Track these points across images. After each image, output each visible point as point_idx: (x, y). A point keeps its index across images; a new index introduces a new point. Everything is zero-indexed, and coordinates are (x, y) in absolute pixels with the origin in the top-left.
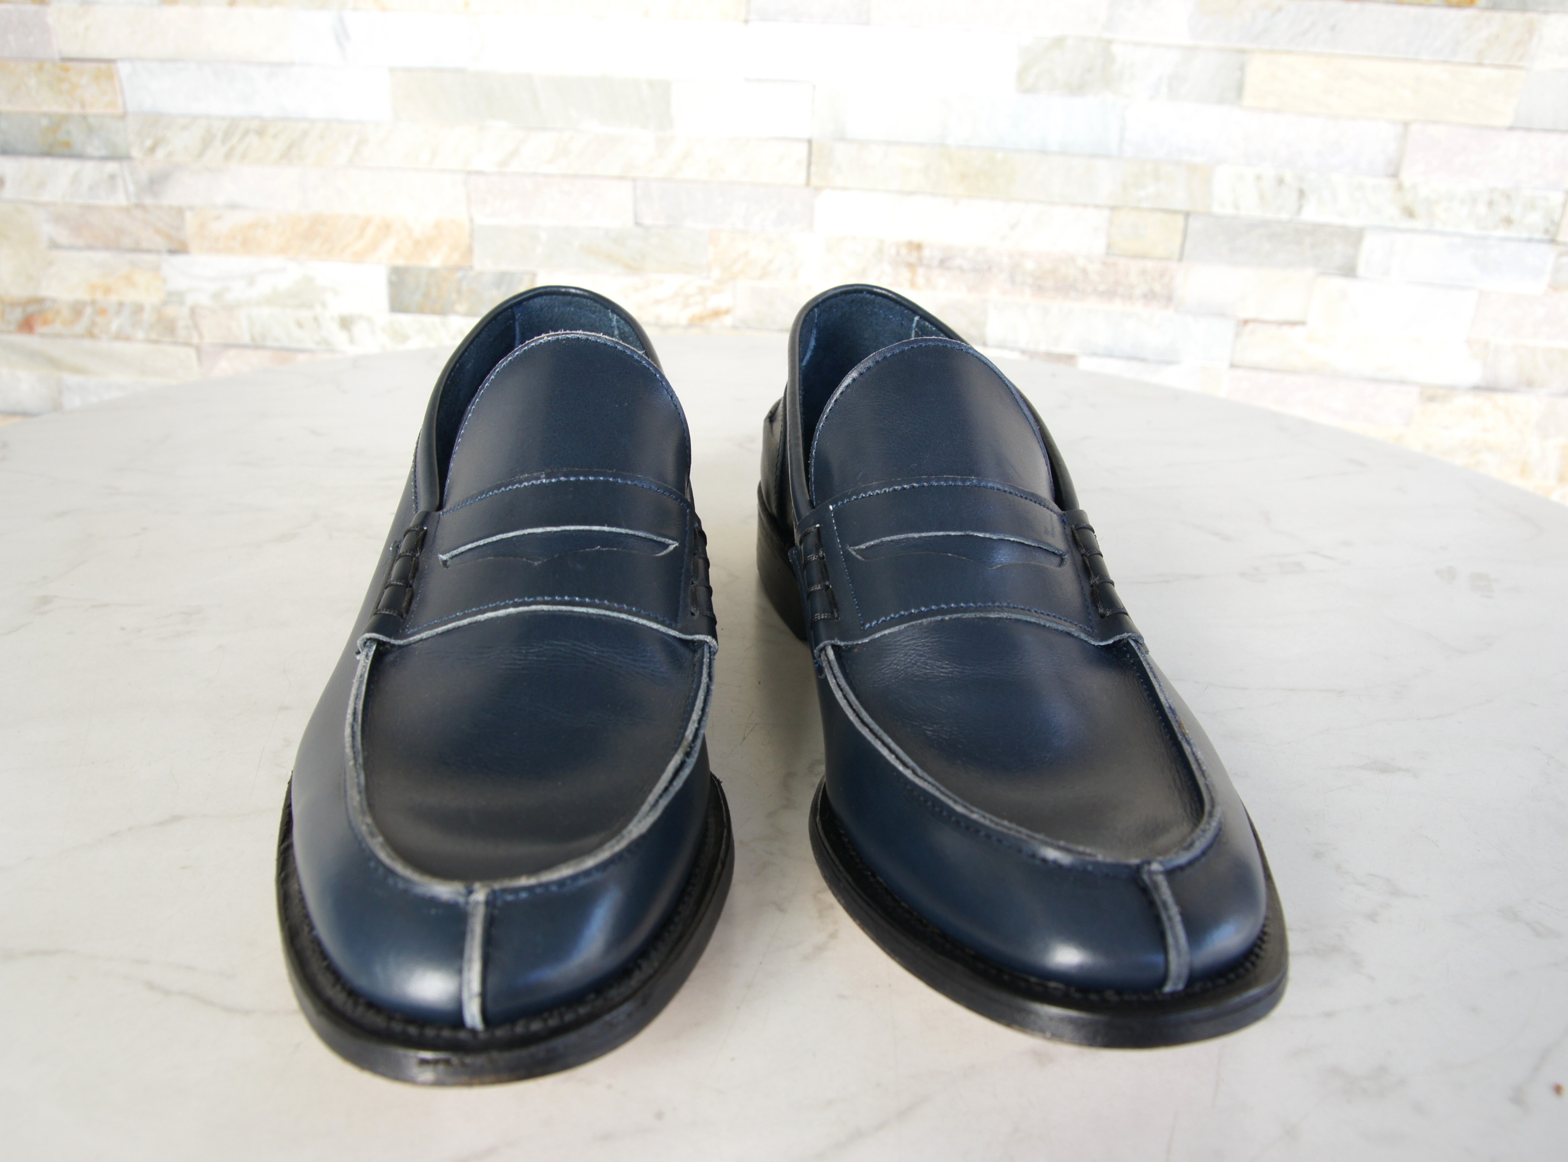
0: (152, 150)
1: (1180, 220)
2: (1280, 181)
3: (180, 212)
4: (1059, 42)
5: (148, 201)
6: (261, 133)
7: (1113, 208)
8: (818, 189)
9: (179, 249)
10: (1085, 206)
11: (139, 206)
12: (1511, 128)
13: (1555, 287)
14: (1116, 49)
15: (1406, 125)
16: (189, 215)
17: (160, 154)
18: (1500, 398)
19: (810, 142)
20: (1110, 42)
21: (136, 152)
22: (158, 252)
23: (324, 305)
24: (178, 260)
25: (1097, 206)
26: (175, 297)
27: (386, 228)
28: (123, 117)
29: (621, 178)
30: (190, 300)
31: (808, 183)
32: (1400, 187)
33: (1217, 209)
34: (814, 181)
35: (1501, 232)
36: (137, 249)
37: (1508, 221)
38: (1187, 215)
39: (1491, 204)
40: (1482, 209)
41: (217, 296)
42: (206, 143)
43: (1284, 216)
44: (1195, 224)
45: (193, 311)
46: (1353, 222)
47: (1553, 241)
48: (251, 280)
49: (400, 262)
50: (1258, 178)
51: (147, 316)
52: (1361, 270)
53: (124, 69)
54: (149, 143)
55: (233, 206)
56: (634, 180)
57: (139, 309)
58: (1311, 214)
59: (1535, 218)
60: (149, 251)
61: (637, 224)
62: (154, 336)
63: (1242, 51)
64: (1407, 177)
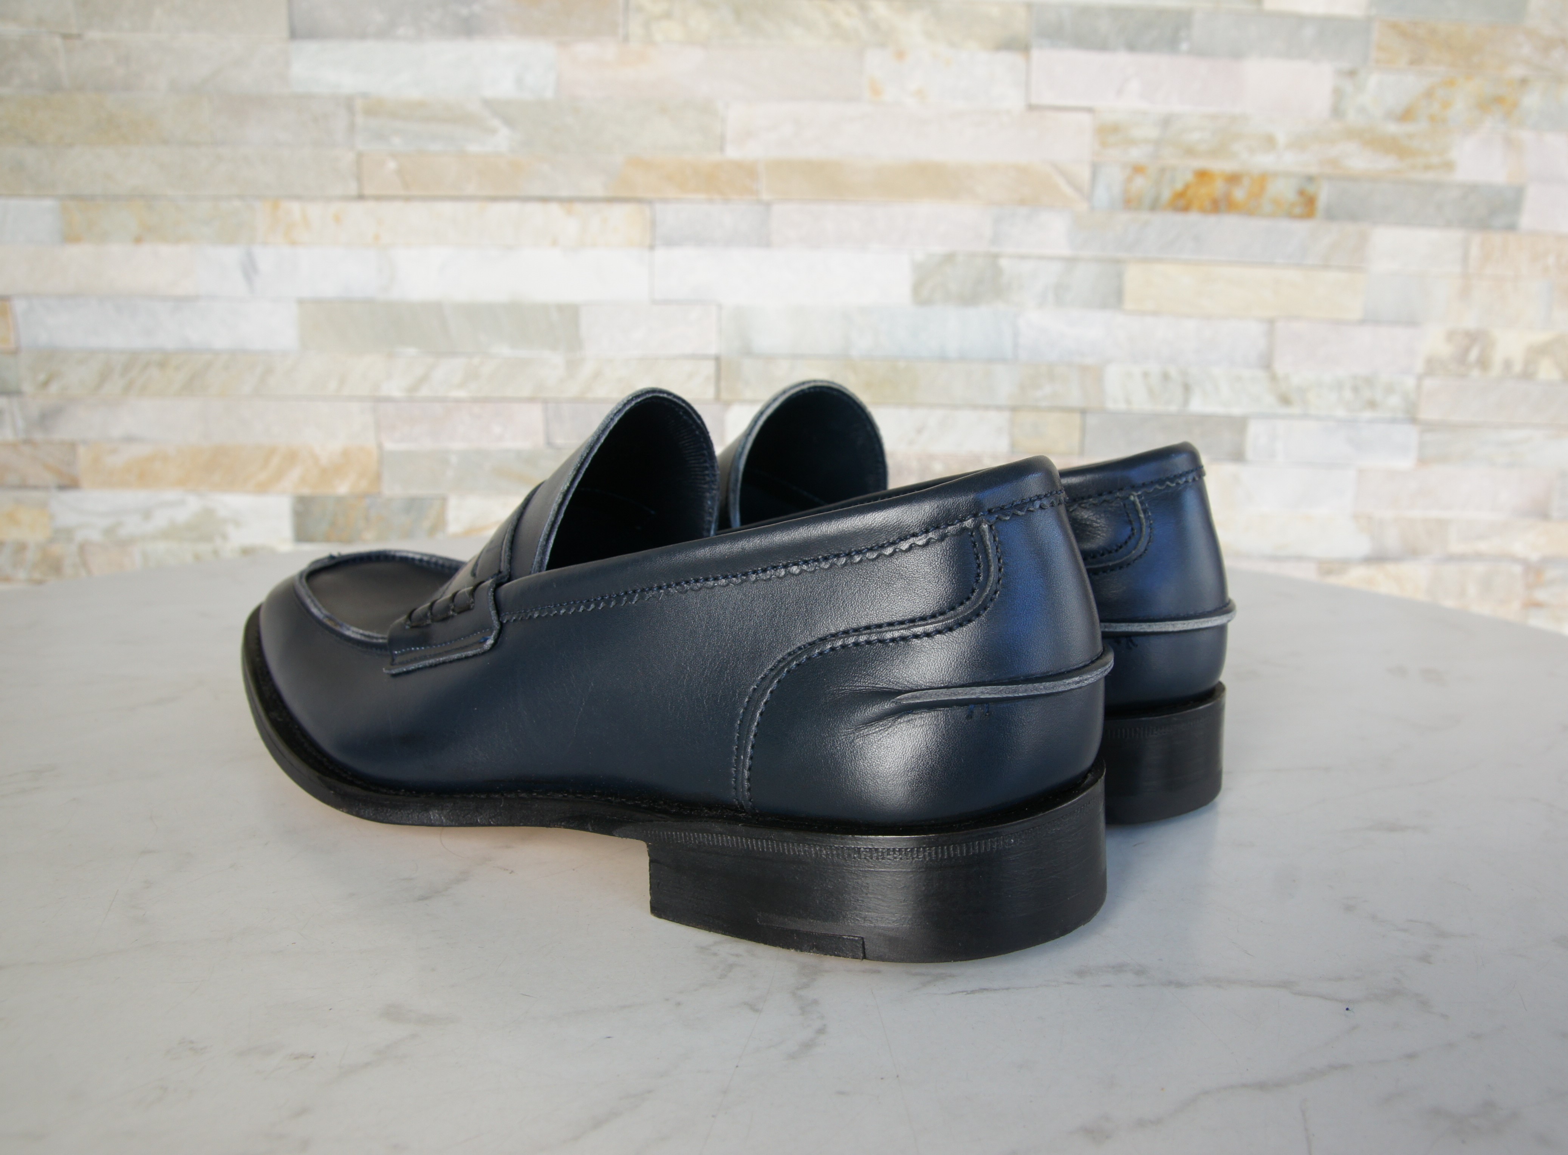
0: (46, 384)
1: (1076, 418)
2: (1166, 377)
3: (72, 446)
4: (949, 258)
5: (38, 436)
6: (162, 365)
7: (1014, 409)
8: (728, 404)
9: (70, 484)
10: (987, 408)
11: (28, 442)
12: (1362, 322)
13: (1423, 461)
14: (1004, 262)
15: (1271, 322)
16: (82, 450)
17: (54, 388)
18: (1391, 568)
19: (717, 359)
20: (996, 256)
21: (27, 387)
22: (46, 488)
23: (225, 537)
24: (69, 497)
25: (999, 408)
26: (64, 534)
27: (292, 457)
28: (16, 352)
29: (531, 400)
30: (80, 536)
31: (717, 398)
32: (1273, 378)
33: (1110, 406)
34: (725, 396)
35: (1368, 414)
36: (23, 486)
37: (1372, 404)
38: (1083, 412)
39: (1356, 389)
40: (1348, 394)
41: (109, 531)
42: (104, 376)
43: (1173, 408)
44: (1092, 421)
45: (83, 548)
46: (1236, 411)
47: (1413, 420)
48: (147, 514)
49: (306, 491)
50: (1146, 375)
51: (31, 555)
52: (1250, 454)
53: (19, 306)
54: (42, 377)
55: (130, 439)
56: (545, 401)
57: (21, 547)
58: (1197, 405)
59: (1394, 401)
60: (35, 488)
61: (549, 444)
62: (37, 575)
63: (1117, 261)
64: (1281, 367)
